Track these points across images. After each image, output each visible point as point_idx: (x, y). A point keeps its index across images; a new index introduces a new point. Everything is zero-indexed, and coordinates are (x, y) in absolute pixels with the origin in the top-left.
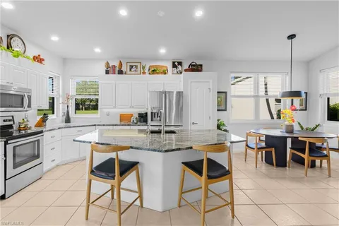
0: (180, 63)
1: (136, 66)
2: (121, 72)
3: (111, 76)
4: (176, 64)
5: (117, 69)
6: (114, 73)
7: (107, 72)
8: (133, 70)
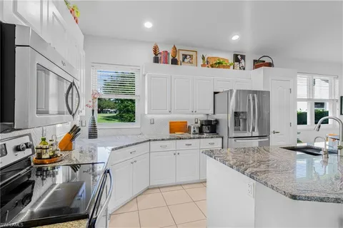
0: (243, 57)
1: (191, 56)
2: (175, 62)
3: (160, 65)
4: (239, 57)
5: (171, 58)
6: (166, 63)
7: (156, 60)
8: (186, 60)
